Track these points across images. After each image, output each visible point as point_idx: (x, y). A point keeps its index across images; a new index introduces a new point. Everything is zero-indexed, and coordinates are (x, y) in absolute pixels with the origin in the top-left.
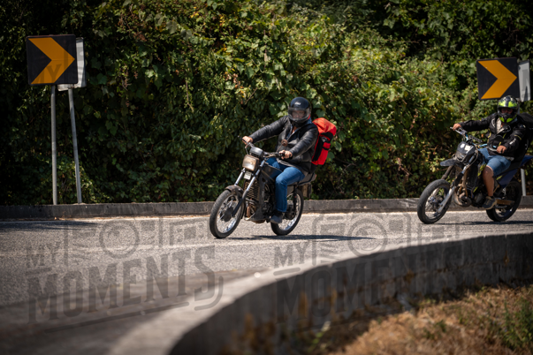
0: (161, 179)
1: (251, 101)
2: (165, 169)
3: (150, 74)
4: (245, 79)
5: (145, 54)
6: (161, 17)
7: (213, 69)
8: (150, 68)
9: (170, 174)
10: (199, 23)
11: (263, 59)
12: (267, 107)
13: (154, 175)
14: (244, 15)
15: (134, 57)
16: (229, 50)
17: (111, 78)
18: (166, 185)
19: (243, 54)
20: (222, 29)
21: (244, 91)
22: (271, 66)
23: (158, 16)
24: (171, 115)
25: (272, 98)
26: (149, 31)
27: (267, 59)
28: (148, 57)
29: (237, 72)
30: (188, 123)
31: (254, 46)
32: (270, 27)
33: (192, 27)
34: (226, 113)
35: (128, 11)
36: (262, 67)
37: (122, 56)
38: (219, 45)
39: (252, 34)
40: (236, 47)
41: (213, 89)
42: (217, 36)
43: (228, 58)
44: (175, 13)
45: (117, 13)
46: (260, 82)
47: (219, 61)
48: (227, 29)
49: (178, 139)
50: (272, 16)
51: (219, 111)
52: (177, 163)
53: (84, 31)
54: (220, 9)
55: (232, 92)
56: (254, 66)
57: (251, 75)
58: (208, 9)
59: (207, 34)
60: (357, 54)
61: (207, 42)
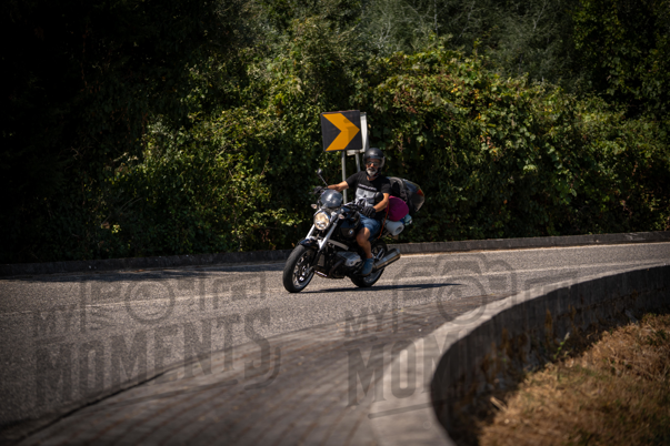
0: (432, 223)
1: (502, 158)
2: (435, 215)
3: (420, 139)
4: (497, 141)
5: (416, 123)
6: (428, 94)
7: (471, 133)
8: (420, 134)
9: (439, 219)
10: (458, 97)
11: (510, 124)
12: (515, 162)
13: (426, 221)
14: (494, 89)
15: (407, 126)
16: (483, 118)
17: (389, 144)
18: (436, 228)
19: (495, 120)
20: (476, 101)
21: (495, 150)
22: (517, 129)
23: (425, 93)
24: (438, 172)
25: (520, 154)
26: (418, 105)
27: (514, 124)
28: (418, 125)
29: (490, 135)
30: (452, 177)
31: (503, 114)
32: (516, 98)
33: (453, 100)
34: (482, 168)
35: (401, 90)
36: (510, 130)
37: (398, 126)
38: (474, 114)
39: (502, 104)
40: (489, 115)
41: (471, 149)
42: (474, 106)
43: (483, 124)
44: (439, 90)
45: (392, 91)
46: (509, 143)
47: (475, 127)
48: (481, 101)
49: (444, 191)
50: (516, 90)
51: (477, 167)
52: (444, 210)
53: (366, 107)
54: (476, 86)
55: (487, 152)
56: (504, 130)
57: (501, 137)
58: (465, 85)
59: (465, 105)
60: (587, 118)
61: (465, 111)
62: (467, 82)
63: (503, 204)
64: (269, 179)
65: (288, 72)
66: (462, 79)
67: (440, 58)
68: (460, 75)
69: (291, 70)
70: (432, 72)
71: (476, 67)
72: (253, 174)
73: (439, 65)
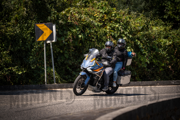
3: (80, 36)
4: (114, 38)
5: (78, 29)
6: (83, 16)
7: (103, 34)
8: (80, 34)
10: (97, 18)
11: (120, 30)
14: (114, 15)
15: (74, 31)
16: (108, 27)
17: (66, 38)
19: (113, 29)
20: (105, 20)
22: (123, 33)
23: (82, 16)
24: (87, 51)
26: (79, 21)
27: (122, 31)
28: (79, 30)
29: (111, 35)
31: (117, 26)
32: (123, 19)
33: (95, 19)
35: (72, 14)
36: (120, 33)
37: (70, 31)
38: (104, 26)
39: (116, 22)
40: (110, 27)
41: (102, 42)
43: (108, 30)
44: (88, 15)
47: (104, 32)
48: (107, 20)
50: (123, 15)
53: (55, 22)
54: (105, 13)
56: (117, 33)
57: (116, 36)
58: (100, 13)
59: (100, 21)
60: (154, 29)
61: (100, 24)
62: (101, 11)
64: (11, 53)
65: (21, 5)
66: (99, 10)
68: (98, 8)
69: (22, 4)
70: (86, 6)
71: (105, 5)
72: (4, 50)
73: (89, 3)
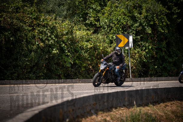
0: (15, 73)
1: (44, 48)
2: (16, 69)
3: (12, 39)
4: (42, 41)
5: (10, 32)
6: (15, 21)
7: (32, 37)
8: (11, 37)
9: (17, 71)
10: (27, 23)
11: (48, 34)
12: (49, 50)
13: (12, 72)
14: (42, 20)
15: (6, 33)
16: (37, 31)
18: (16, 75)
19: (41, 33)
20: (34, 25)
21: (42, 44)
22: (50, 36)
23: (14, 20)
24: (18, 52)
25: (51, 46)
26: (11, 25)
27: (49, 34)
28: (11, 33)
29: (39, 38)
30: (23, 55)
31: (45, 30)
32: (50, 24)
33: (25, 24)
34: (36, 52)
35: (4, 19)
36: (47, 37)
37: (2, 33)
38: (34, 29)
39: (44, 26)
40: (39, 30)
41: (31, 44)
43: (36, 34)
44: (19, 19)
45: (1, 19)
46: (47, 41)
47: (33, 35)
48: (36, 24)
49: (20, 60)
50: (50, 20)
51: (33, 51)
52: (20, 68)
54: (34, 18)
55: (38, 45)
56: (45, 36)
57: (44, 39)
58: (30, 18)
59: (30, 26)
60: (78, 33)
61: (31, 28)
63: (43, 66)
66: (29, 15)
67: (20, 7)
68: (28, 14)
70: (17, 12)
71: (35, 11)
73: (20, 9)
